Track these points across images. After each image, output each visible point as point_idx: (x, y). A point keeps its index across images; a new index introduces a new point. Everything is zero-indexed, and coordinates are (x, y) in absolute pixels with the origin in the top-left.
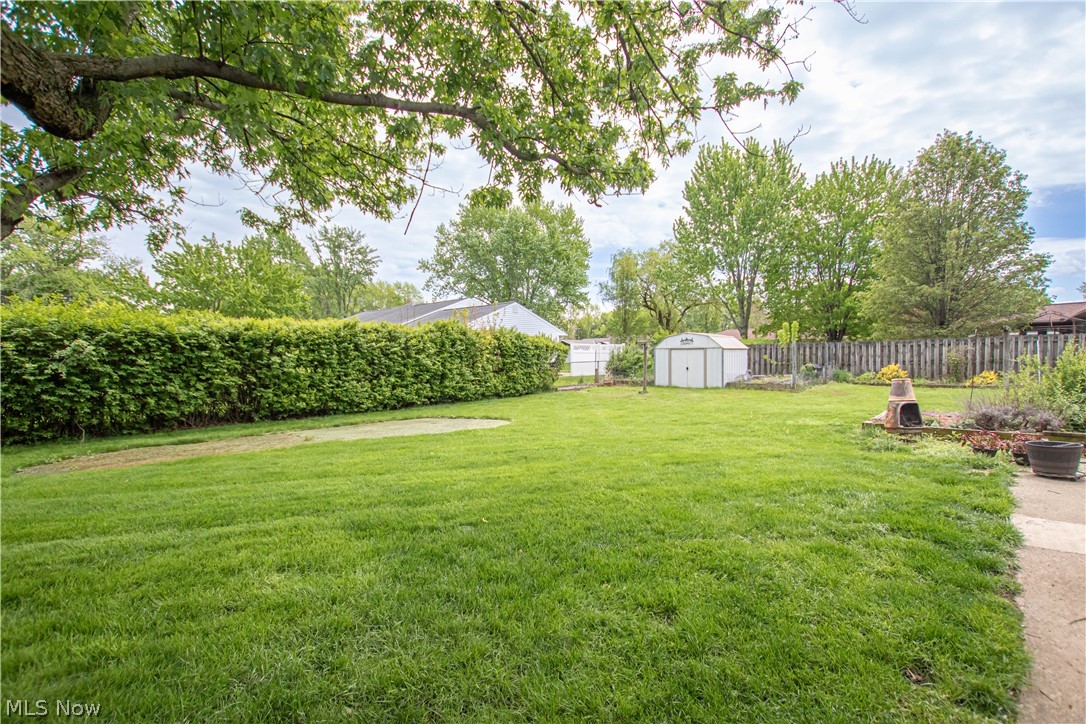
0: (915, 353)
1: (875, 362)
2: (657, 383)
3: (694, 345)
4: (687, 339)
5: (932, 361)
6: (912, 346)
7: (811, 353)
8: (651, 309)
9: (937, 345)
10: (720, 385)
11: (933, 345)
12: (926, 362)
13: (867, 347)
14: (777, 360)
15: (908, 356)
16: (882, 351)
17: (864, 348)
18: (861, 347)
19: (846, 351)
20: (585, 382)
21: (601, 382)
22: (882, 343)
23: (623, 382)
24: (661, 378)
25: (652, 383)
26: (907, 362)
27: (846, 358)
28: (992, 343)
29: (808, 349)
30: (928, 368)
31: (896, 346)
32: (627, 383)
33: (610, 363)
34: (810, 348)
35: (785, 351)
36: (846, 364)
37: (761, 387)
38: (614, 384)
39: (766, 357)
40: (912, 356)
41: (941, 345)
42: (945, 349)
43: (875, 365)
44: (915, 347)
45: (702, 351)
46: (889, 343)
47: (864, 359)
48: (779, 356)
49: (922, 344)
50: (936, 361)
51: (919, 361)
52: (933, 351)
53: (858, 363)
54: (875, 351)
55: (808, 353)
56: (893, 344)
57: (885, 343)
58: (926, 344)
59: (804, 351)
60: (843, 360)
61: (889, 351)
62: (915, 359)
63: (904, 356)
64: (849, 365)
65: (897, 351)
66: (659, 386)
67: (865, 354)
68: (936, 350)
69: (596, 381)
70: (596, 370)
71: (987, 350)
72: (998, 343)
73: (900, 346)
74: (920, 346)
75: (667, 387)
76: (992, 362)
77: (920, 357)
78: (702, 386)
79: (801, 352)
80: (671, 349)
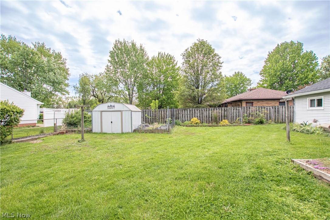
0: (201, 113)
1: (187, 117)
2: (94, 131)
3: (116, 109)
4: (111, 106)
5: (207, 116)
6: (200, 110)
7: (164, 113)
8: (96, 97)
9: (208, 110)
10: (130, 131)
11: (206, 110)
12: (204, 117)
13: (185, 111)
14: (150, 116)
15: (198, 114)
16: (190, 112)
17: (183, 111)
18: (182, 111)
19: (177, 113)
20: (45, 132)
21: (58, 131)
22: (190, 109)
23: (72, 131)
24: (96, 128)
25: (90, 131)
26: (198, 117)
27: (177, 115)
28: (224, 109)
29: (163, 112)
30: (205, 119)
31: (195, 110)
32: (75, 131)
33: (66, 120)
34: (164, 111)
35: (154, 112)
36: (177, 118)
37: (152, 131)
38: (66, 132)
39: (147, 115)
40: (200, 114)
41: (209, 110)
42: (210, 112)
43: (187, 118)
44: (201, 111)
45: (120, 112)
46: (192, 109)
47: (184, 116)
48: (152, 115)
49: (203, 109)
50: (208, 116)
51: (202, 116)
52: (206, 112)
53: (181, 117)
54: (187, 113)
55: (163, 113)
56: (193, 109)
57: (191, 109)
58: (204, 110)
59: (162, 113)
60: (176, 116)
61: (192, 112)
62: (201, 116)
63: (197, 114)
64: (178, 118)
65: (195, 112)
66: (95, 133)
67: (184, 114)
68: (208, 112)
69: (55, 131)
70: (55, 124)
71: (223, 112)
72: (226, 110)
73: (196, 110)
74: (202, 110)
75: (100, 133)
76: (224, 116)
77: (202, 115)
78: (120, 132)
79: (160, 113)
80: (102, 111)
